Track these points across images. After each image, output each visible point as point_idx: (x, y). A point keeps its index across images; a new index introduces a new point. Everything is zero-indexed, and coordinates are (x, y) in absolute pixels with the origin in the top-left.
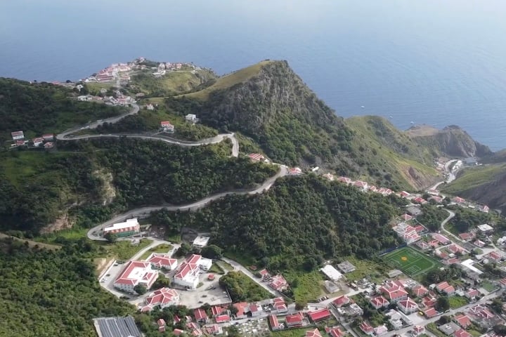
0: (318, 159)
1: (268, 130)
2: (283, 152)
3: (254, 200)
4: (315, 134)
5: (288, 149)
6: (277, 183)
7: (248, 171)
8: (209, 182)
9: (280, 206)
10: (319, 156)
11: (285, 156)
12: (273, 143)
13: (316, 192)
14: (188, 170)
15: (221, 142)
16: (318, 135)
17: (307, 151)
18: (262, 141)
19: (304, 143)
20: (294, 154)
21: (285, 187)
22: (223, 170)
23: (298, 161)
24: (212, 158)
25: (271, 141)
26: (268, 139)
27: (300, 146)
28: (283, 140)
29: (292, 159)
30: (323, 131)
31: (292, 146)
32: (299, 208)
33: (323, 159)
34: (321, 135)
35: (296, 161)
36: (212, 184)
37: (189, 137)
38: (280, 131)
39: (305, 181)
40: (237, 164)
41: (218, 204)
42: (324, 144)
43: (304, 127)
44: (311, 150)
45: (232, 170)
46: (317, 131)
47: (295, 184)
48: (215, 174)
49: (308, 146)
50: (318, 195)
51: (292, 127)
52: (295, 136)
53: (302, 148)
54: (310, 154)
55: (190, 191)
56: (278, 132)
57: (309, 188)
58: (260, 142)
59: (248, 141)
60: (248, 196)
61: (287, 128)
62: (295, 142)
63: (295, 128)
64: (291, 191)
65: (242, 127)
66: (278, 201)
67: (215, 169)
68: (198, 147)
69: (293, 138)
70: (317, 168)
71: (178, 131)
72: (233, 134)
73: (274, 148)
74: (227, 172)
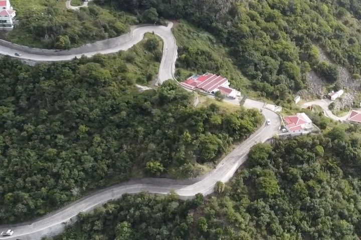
0: (342, 74)
1: (244, 16)
2: (274, 63)
3: (191, 214)
4: (336, 22)
5: (285, 57)
6: (251, 161)
7: (181, 132)
8: (79, 161)
9: (258, 226)
10: (344, 65)
11: (279, 73)
12: (254, 46)
13: (345, 176)
14: (30, 127)
15: (134, 49)
16: (340, 23)
17: (321, 58)
18: (232, 40)
19: (317, 40)
20: (295, 66)
21: (271, 170)
22: (118, 126)
23: (304, 80)
24: (96, 95)
25: (251, 40)
26: (244, 36)
27: (307, 48)
28: (275, 38)
29: (292, 77)
30: (349, 16)
31: (293, 49)
32: (305, 225)
33: (351, 72)
34: (346, 23)
35: (300, 81)
36: (88, 165)
37: (47, 39)
38: (270, 19)
39: (320, 149)
40: (156, 111)
41: (99, 225)
42: (351, 42)
43: (316, 8)
44: (329, 55)
45: (140, 128)
46: (339, 16)
47: (297, 162)
48: (97, 138)
49: (323, 47)
50: (351, 184)
51: (293, 11)
52: (299, 29)
53: (312, 52)
54: (328, 63)
55: (24, 189)
56: (267, 20)
57: (330, 169)
58: (228, 43)
59: (201, 42)
60: (175, 205)
61: (284, 12)
62: (298, 41)
63: (299, 11)
64: (287, 180)
65: (191, 11)
66: (254, 212)
67: (99, 125)
68: (65, 64)
69: (295, 32)
70: (341, 92)
71: (23, 25)
72: (171, 25)
73: (257, 56)
74: (131, 131)
